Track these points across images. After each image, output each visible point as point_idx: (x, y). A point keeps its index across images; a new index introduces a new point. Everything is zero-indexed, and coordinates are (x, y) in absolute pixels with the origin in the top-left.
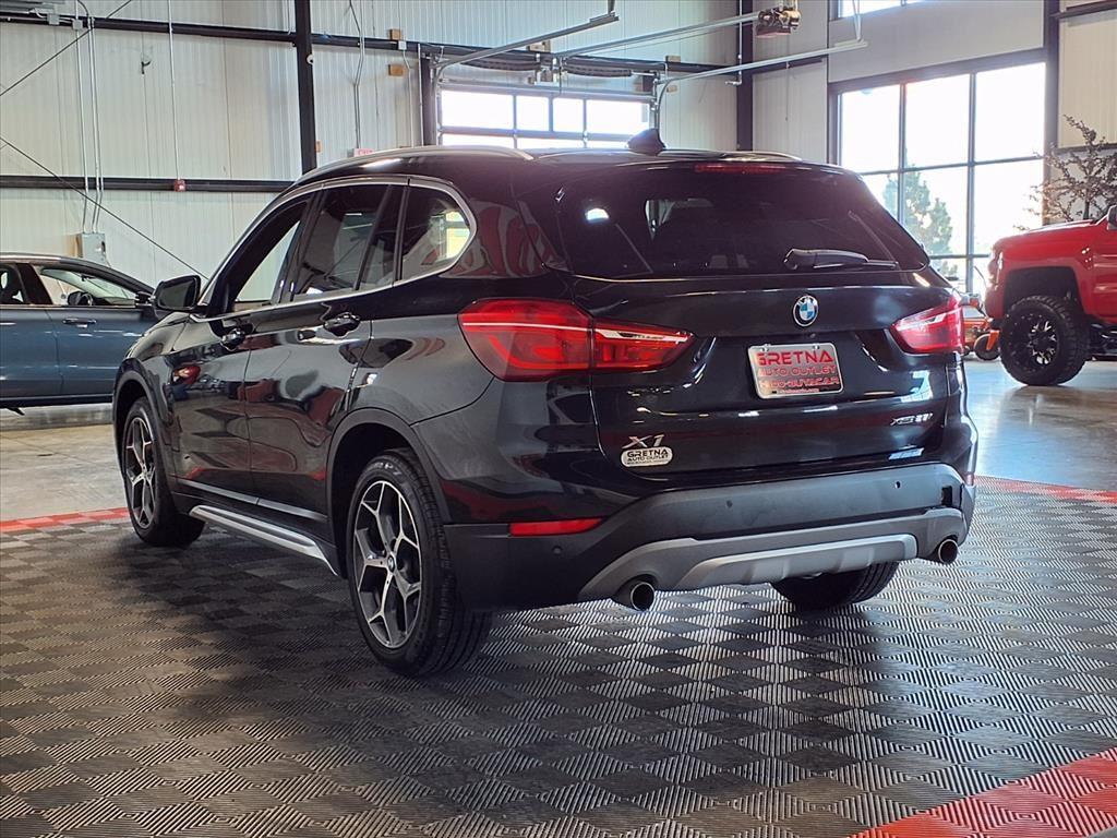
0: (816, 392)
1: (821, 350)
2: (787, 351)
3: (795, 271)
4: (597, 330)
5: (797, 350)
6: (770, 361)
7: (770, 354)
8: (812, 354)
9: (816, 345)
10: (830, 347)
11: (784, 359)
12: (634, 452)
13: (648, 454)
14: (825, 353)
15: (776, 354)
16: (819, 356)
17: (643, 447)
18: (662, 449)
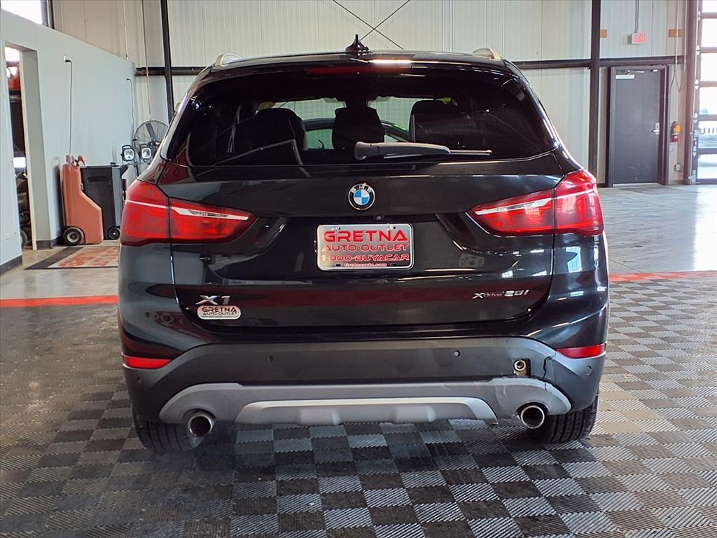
0: (384, 266)
1: (397, 230)
3: (363, 161)
4: (173, 208)
6: (339, 238)
7: (340, 232)
9: (392, 226)
10: (407, 228)
11: (355, 236)
12: (208, 308)
13: (220, 310)
16: (393, 236)
17: (213, 305)
18: (231, 308)
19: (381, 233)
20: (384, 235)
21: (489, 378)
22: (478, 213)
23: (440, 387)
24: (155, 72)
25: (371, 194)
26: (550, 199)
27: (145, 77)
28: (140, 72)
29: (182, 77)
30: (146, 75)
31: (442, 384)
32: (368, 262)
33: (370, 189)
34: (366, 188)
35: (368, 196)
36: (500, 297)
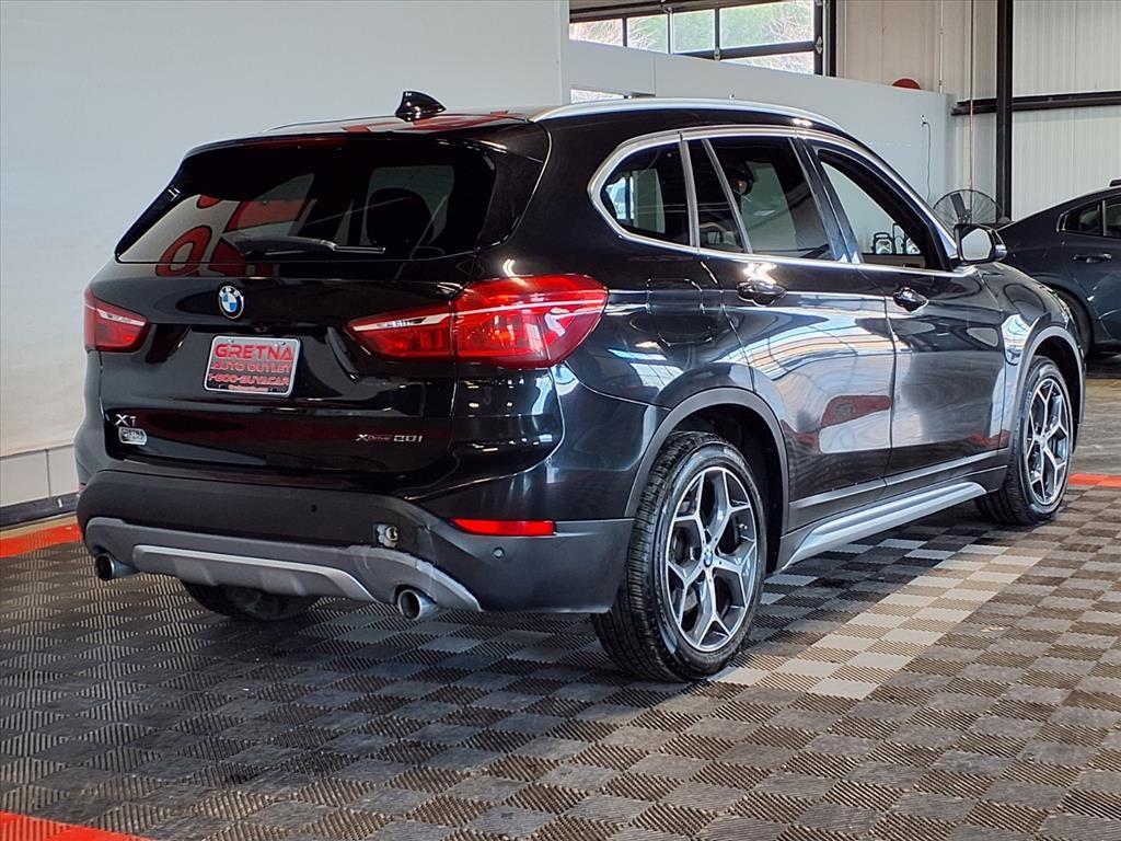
2: (250, 344)
5: (259, 344)
6: (232, 353)
8: (275, 350)
11: (246, 352)
14: (288, 350)
15: (240, 347)
19: (271, 350)
20: (273, 352)
21: (346, 545)
22: (357, 329)
23: (294, 548)
24: (984, 107)
25: (238, 298)
26: (448, 315)
27: (966, 117)
28: (961, 110)
29: (1032, 114)
30: (969, 113)
31: (298, 546)
32: (250, 385)
33: (237, 293)
34: (232, 292)
35: (235, 301)
36: (386, 442)
